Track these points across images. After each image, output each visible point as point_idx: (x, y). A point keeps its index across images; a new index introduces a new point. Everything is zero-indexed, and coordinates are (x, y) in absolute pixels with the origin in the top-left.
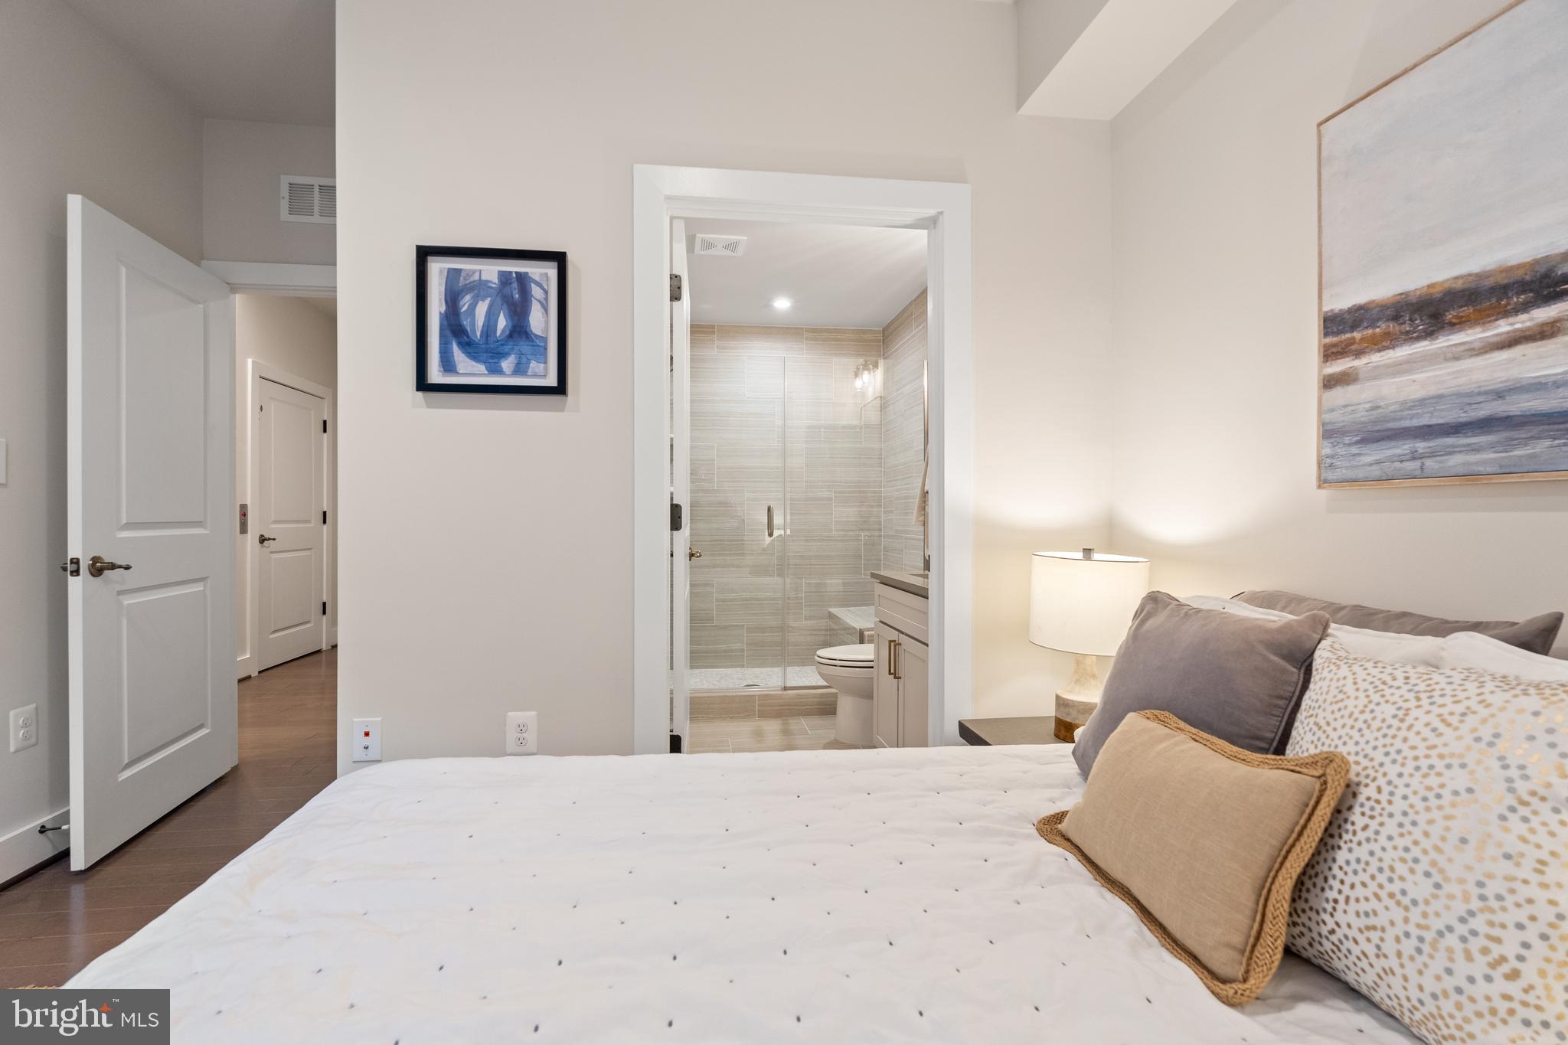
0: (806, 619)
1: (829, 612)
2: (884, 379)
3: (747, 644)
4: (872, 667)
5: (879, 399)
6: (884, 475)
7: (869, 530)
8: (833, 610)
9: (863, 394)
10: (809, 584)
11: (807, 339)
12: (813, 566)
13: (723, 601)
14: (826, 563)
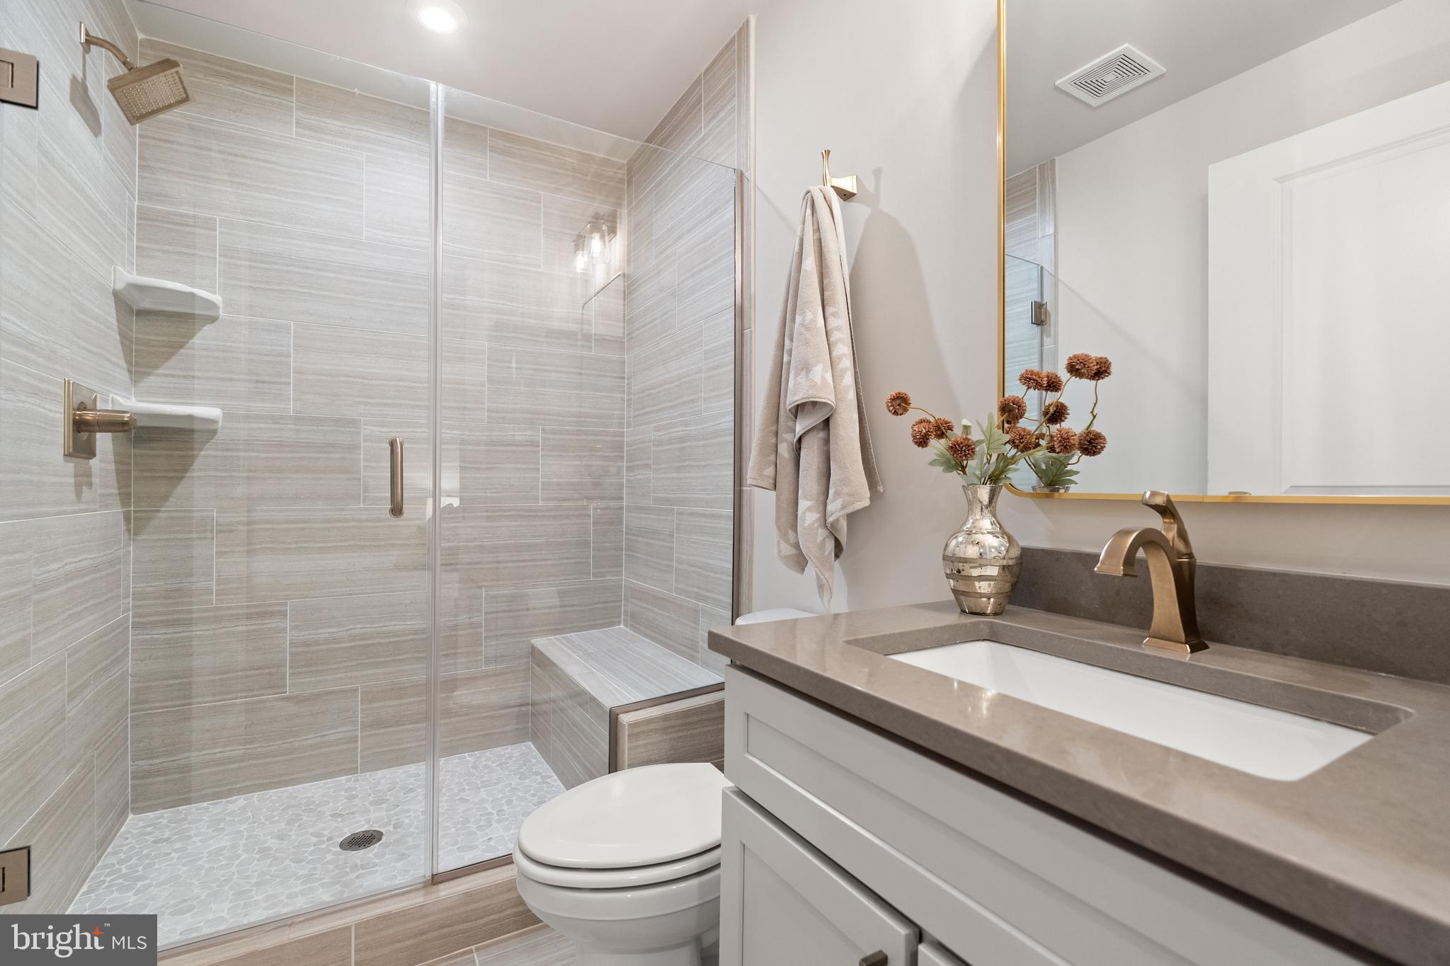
0: (487, 663)
1: (533, 647)
2: (629, 245)
3: (364, 727)
4: (717, 866)
5: (621, 278)
6: (629, 406)
7: (602, 498)
8: (540, 642)
9: (586, 279)
10: (494, 597)
11: (493, 149)
12: (502, 565)
13: (305, 644)
14: (527, 558)
